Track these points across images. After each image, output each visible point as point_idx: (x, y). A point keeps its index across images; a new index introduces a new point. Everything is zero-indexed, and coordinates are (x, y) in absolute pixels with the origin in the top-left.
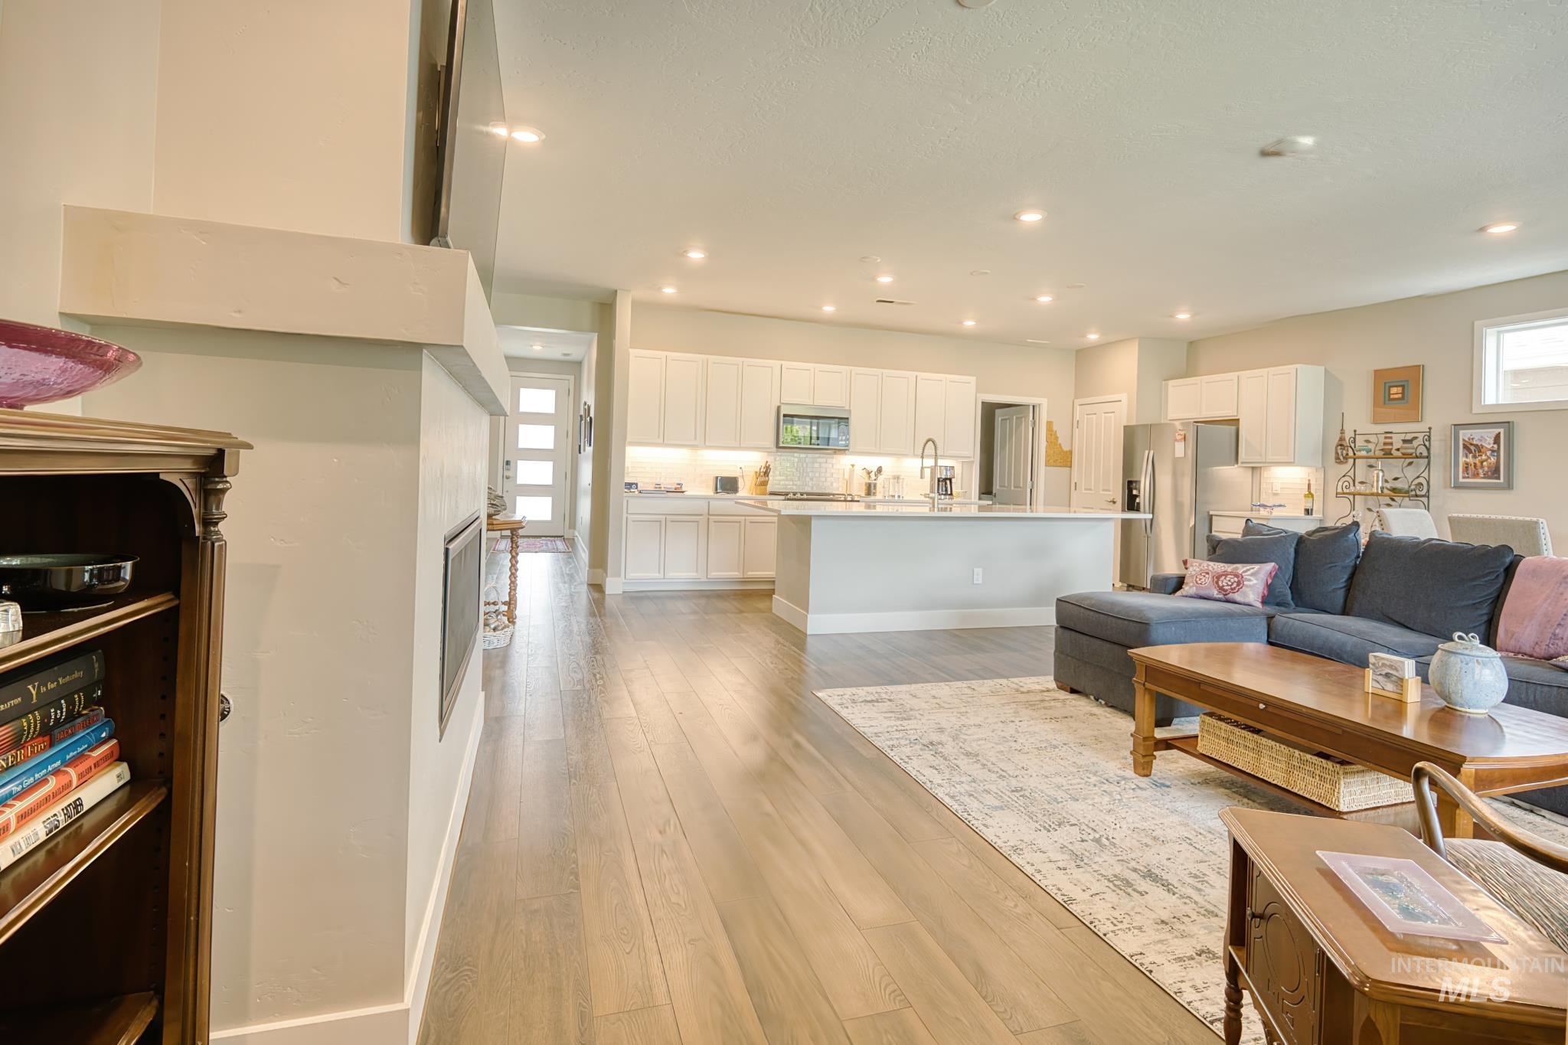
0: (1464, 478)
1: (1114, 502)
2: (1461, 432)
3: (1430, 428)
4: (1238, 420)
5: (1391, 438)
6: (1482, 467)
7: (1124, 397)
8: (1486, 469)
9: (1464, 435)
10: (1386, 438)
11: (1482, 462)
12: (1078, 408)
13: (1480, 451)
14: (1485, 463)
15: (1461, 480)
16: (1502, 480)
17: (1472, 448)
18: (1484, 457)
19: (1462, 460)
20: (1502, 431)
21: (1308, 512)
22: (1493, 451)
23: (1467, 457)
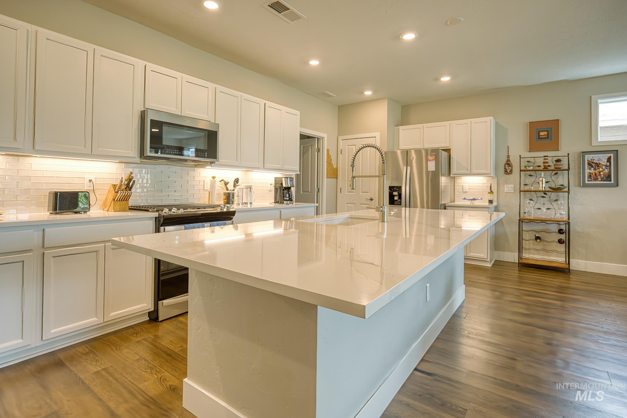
0: (588, 181)
1: (372, 200)
2: (586, 156)
3: (568, 154)
4: (450, 149)
5: (547, 159)
6: (600, 175)
7: (377, 134)
8: (602, 176)
9: (588, 157)
10: (545, 159)
11: (600, 172)
12: (341, 142)
13: (598, 166)
14: (602, 173)
15: (587, 182)
16: (612, 182)
17: (594, 165)
18: (601, 169)
19: (587, 171)
20: (612, 155)
21: (491, 202)
22: (607, 166)
23: (590, 169)
